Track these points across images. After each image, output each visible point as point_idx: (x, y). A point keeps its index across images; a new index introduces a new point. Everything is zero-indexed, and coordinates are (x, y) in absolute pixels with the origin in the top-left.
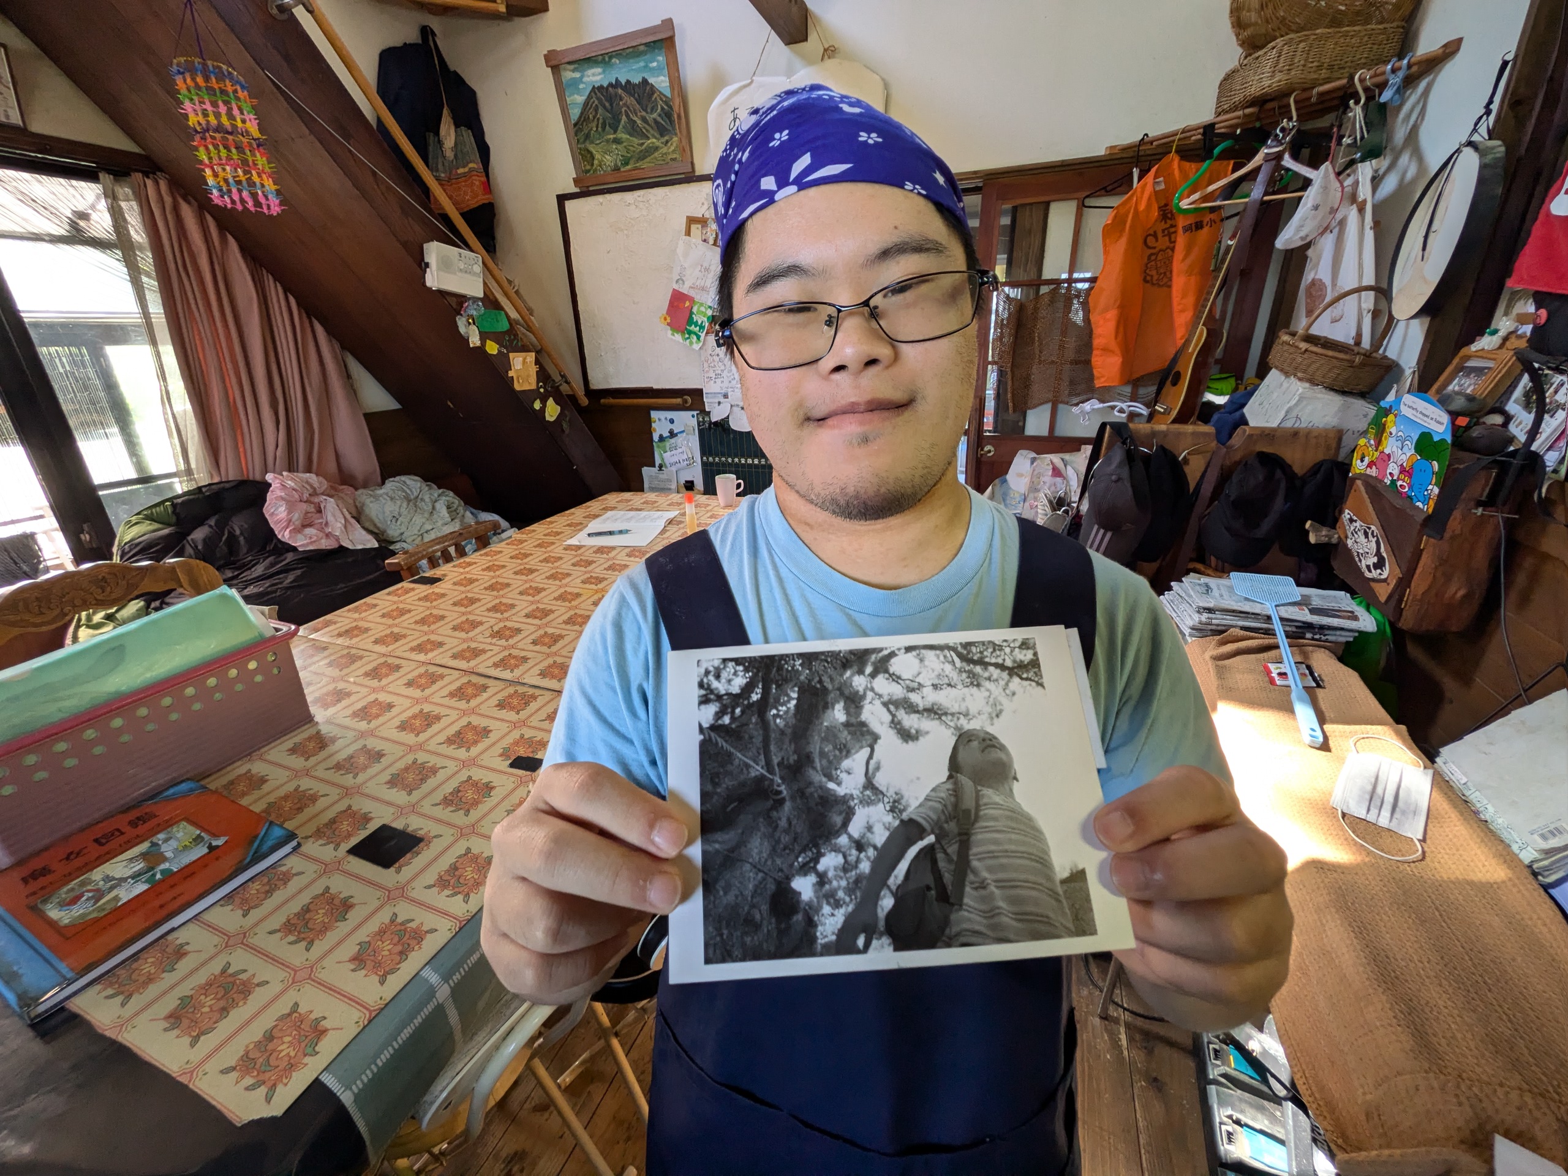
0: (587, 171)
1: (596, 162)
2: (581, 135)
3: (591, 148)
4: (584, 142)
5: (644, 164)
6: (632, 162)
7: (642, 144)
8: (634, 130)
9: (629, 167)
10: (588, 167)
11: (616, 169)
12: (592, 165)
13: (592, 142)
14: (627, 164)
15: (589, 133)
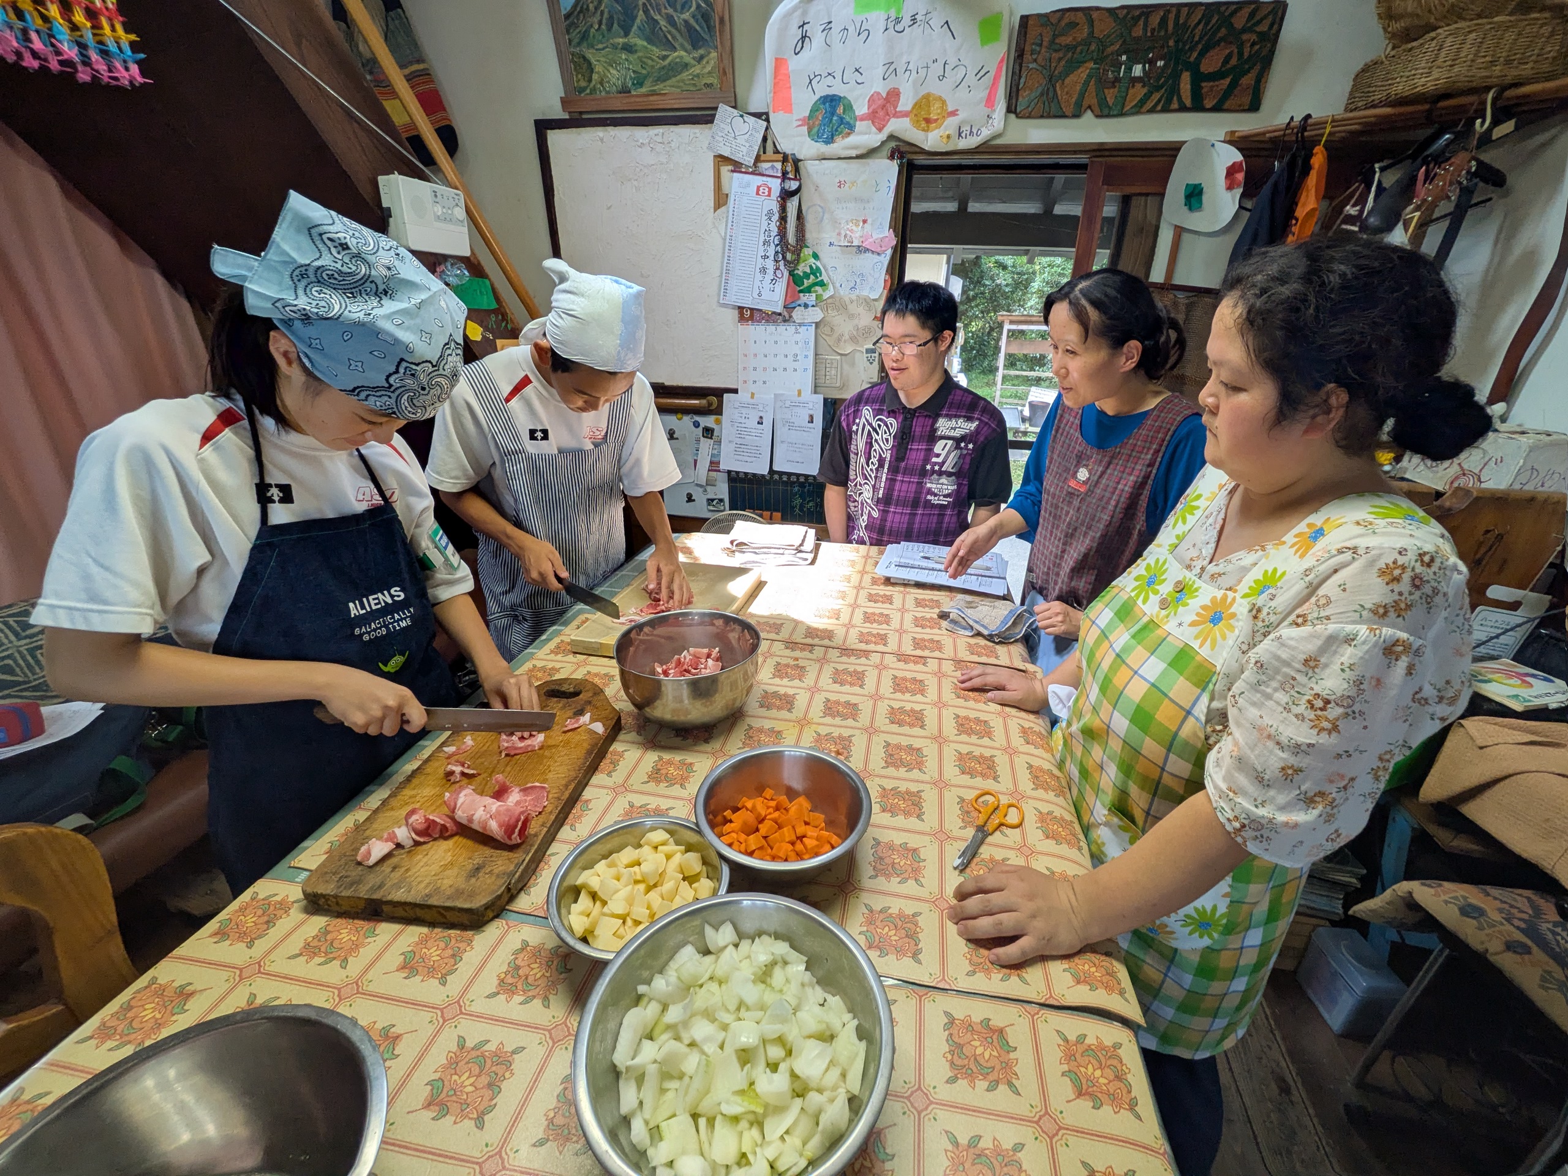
0: (582, 90)
1: (595, 77)
2: (575, 34)
3: (589, 56)
4: (579, 44)
5: (664, 87)
6: (648, 82)
7: (664, 58)
8: (653, 35)
9: (643, 90)
10: (583, 84)
11: (625, 91)
12: (590, 81)
13: (593, 47)
14: (640, 84)
15: (587, 32)
